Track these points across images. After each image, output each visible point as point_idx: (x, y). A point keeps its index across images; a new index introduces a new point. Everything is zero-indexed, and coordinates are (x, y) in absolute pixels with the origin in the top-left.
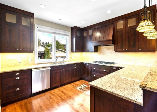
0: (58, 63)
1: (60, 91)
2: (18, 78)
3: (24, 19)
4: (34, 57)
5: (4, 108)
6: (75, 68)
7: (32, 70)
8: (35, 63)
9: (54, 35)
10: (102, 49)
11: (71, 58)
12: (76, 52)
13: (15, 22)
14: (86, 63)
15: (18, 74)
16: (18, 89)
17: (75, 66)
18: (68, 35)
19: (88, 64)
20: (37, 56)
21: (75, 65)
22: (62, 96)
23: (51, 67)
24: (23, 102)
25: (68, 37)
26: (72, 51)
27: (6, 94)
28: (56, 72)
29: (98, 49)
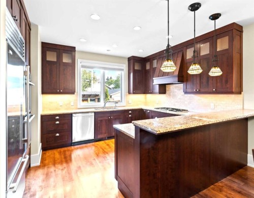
0: (107, 108)
1: (106, 143)
2: (58, 122)
3: (64, 55)
4: (77, 100)
5: (45, 152)
6: (130, 116)
7: (72, 114)
8: (78, 107)
9: (102, 71)
10: (172, 89)
11: (128, 102)
12: (134, 93)
13: (55, 60)
14: (147, 110)
15: (58, 118)
16: (58, 135)
17: (130, 114)
18: (122, 70)
19: (148, 111)
20: (81, 99)
21: (130, 112)
22: (105, 148)
23: (95, 113)
24: (62, 149)
25: (123, 72)
26: (129, 93)
27: (47, 138)
28: (101, 119)
29: (167, 89)
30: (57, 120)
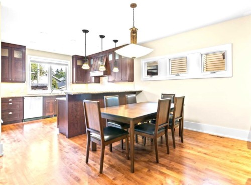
2: (11, 104)
7: (23, 98)
10: (103, 80)
12: (76, 83)
15: (10, 100)
16: (11, 113)
18: (67, 65)
23: (43, 97)
26: (73, 83)
28: (49, 101)
30: (10, 102)
